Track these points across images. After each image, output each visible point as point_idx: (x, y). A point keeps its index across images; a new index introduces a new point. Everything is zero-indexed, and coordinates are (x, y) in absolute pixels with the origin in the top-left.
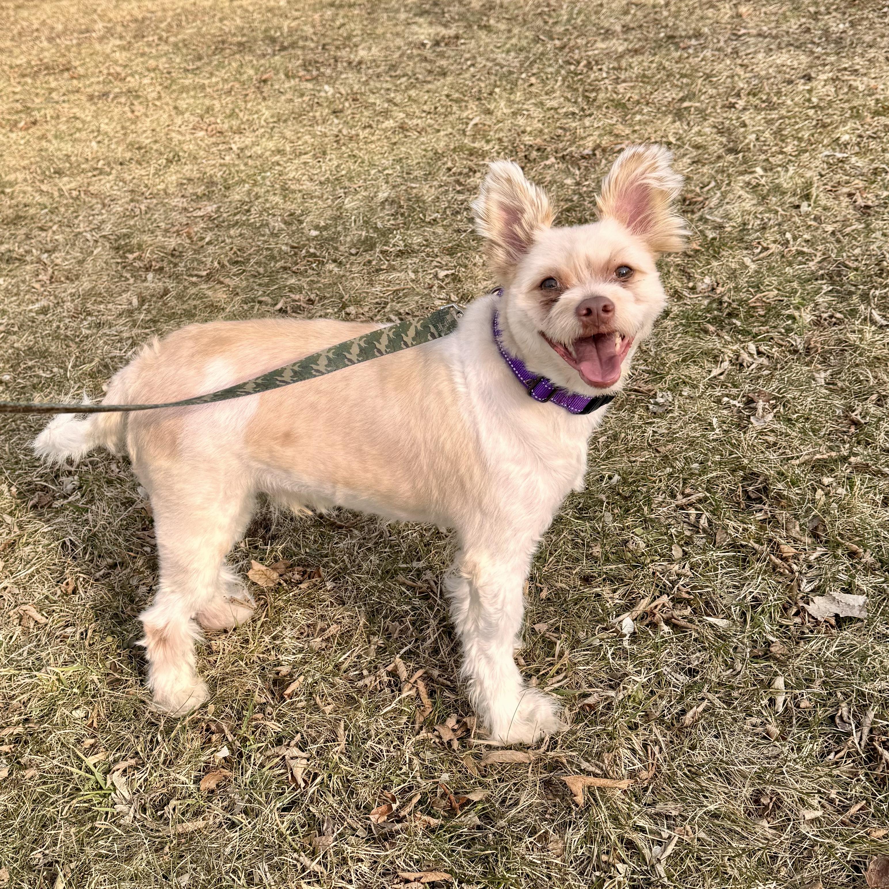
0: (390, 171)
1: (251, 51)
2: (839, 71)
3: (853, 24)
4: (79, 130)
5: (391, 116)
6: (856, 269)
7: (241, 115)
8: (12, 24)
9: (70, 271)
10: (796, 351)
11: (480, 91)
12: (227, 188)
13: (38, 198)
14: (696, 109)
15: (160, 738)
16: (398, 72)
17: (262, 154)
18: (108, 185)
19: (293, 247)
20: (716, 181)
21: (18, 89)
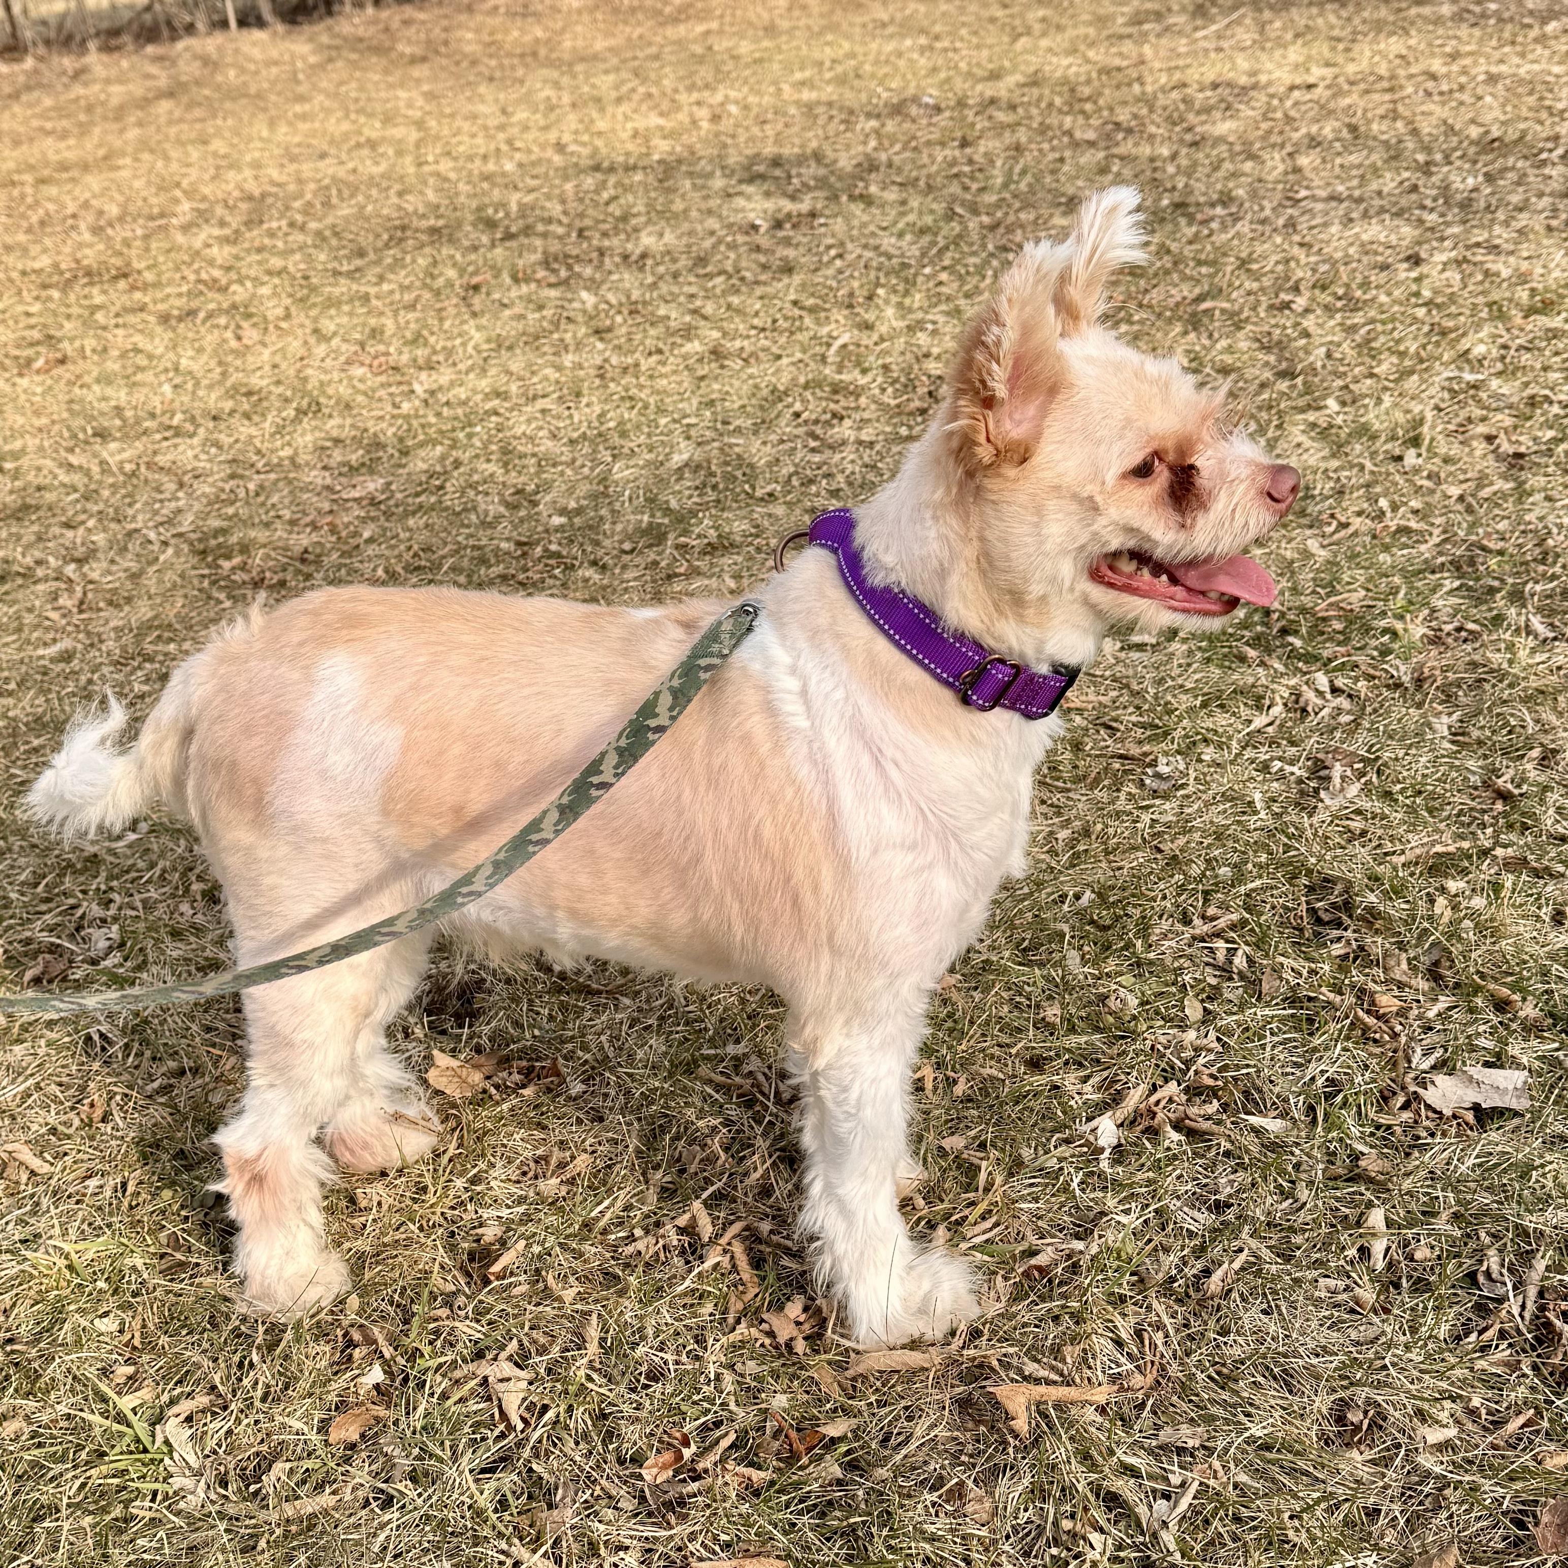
0: (693, 420)
1: (451, 240)
2: (1468, 247)
3: (1489, 178)
4: (140, 369)
5: (697, 336)
6: (1501, 553)
7: (432, 340)
8: (30, 207)
9: (114, 591)
10: (1398, 685)
11: (851, 295)
12: (405, 453)
13: (63, 477)
14: (1223, 311)
15: (255, 1358)
16: (709, 269)
17: (468, 399)
18: (190, 453)
19: (519, 544)
20: (1258, 422)
21: (36, 308)
